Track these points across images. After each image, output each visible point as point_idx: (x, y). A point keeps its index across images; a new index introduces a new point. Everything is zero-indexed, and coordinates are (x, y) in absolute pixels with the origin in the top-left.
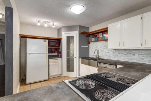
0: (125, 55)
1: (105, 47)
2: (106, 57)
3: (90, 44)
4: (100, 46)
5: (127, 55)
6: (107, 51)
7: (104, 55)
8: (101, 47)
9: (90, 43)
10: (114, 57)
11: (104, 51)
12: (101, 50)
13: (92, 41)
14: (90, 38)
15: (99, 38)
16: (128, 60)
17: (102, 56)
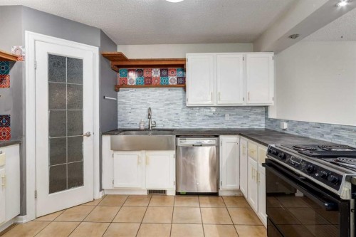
0: (210, 117)
1: (168, 102)
2: (171, 123)
3: (118, 93)
4: (153, 98)
5: (212, 117)
6: (174, 111)
7: (164, 120)
8: (156, 102)
9: (119, 91)
10: (188, 123)
11: (165, 111)
12: (157, 109)
13: (128, 83)
14: (119, 74)
15: (151, 78)
16: (214, 125)
17: (160, 122)
